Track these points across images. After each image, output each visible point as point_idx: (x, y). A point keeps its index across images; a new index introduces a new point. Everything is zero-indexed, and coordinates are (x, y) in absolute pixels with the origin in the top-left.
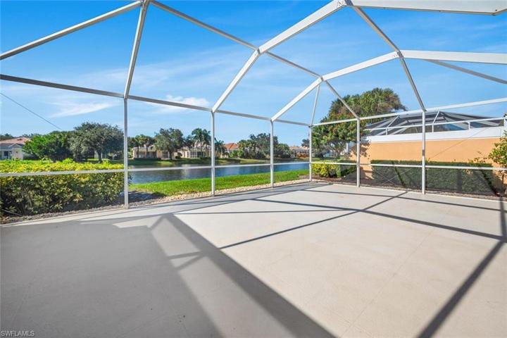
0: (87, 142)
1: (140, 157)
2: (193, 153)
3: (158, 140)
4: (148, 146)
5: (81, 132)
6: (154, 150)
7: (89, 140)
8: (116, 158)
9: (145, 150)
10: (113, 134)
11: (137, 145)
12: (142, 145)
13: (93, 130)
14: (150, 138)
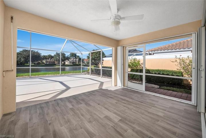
0: (24, 57)
1: (47, 63)
2: (70, 62)
3: (55, 57)
4: (50, 59)
5: (21, 53)
6: (53, 61)
7: (25, 56)
8: (37, 64)
9: (49, 61)
10: (36, 54)
11: (46, 59)
12: (48, 59)
13: (27, 52)
14: (52, 56)
